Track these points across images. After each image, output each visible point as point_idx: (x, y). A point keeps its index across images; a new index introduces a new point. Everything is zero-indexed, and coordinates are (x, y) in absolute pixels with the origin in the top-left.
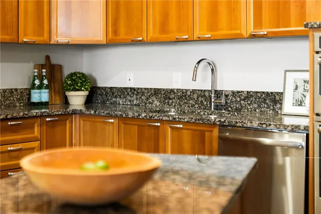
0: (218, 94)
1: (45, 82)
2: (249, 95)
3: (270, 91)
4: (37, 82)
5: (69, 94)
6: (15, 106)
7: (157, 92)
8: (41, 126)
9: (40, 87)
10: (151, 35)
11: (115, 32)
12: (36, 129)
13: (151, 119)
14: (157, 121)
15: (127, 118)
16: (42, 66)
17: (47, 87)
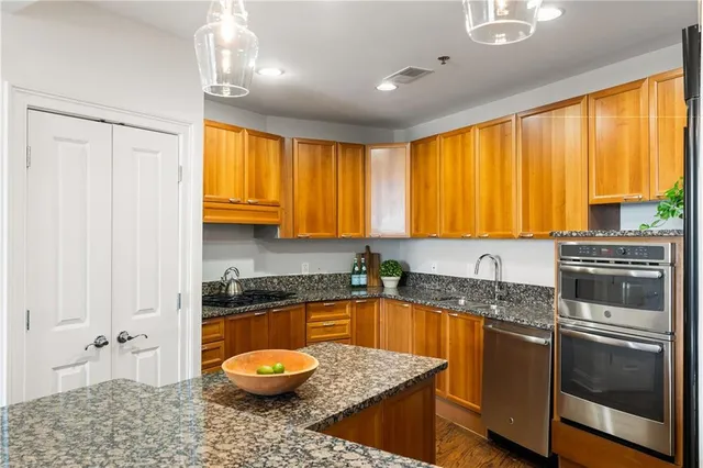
0: (501, 285)
1: (364, 268)
2: (528, 288)
3: (544, 285)
4: (357, 269)
5: (384, 278)
6: (339, 288)
7: (454, 280)
8: (352, 306)
9: (359, 273)
10: (443, 232)
11: (417, 229)
12: (348, 309)
13: (434, 307)
14: (439, 309)
15: (417, 304)
16: (363, 255)
17: (365, 272)
